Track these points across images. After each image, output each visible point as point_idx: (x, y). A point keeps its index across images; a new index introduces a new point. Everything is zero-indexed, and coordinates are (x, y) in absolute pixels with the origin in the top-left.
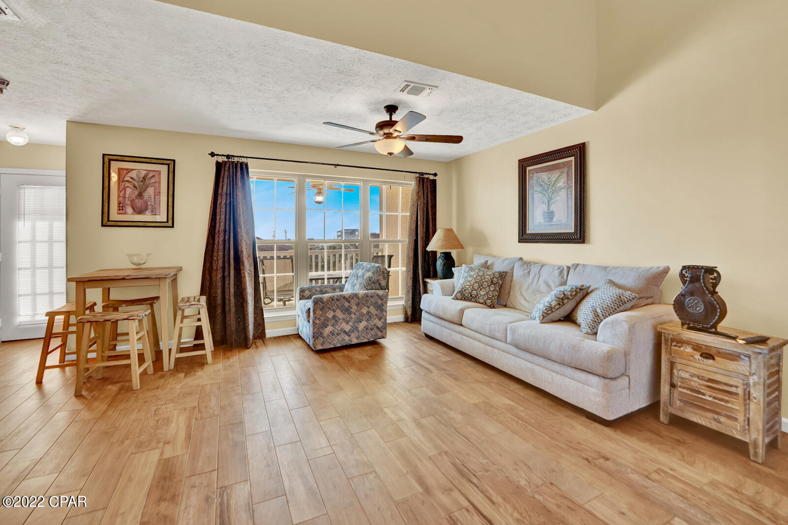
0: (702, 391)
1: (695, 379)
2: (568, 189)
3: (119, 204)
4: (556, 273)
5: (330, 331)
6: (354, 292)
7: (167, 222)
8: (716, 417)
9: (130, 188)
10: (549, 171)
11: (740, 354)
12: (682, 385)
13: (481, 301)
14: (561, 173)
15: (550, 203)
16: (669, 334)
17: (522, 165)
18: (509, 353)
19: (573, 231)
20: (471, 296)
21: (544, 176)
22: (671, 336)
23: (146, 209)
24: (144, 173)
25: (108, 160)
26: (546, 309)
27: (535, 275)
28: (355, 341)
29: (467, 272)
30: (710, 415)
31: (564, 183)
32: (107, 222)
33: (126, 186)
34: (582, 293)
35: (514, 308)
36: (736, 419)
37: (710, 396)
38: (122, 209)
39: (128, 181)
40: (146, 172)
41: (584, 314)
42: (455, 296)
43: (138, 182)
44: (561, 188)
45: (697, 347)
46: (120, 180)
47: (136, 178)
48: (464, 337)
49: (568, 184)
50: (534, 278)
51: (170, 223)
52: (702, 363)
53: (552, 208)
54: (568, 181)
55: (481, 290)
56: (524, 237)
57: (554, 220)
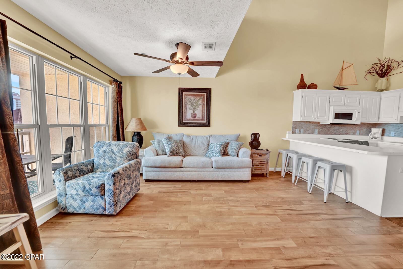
1: (257, 162)
2: (203, 105)
4: (205, 138)
8: (261, 170)
10: (194, 96)
11: (266, 153)
12: (255, 165)
13: (180, 155)
14: (200, 98)
15: (195, 110)
17: (181, 91)
18: (213, 172)
19: (205, 122)
21: (192, 98)
22: (253, 152)
27: (196, 140)
29: (169, 142)
30: (260, 170)
31: (201, 103)
36: (265, 169)
37: (260, 166)
42: (170, 154)
44: (200, 105)
45: (258, 154)
49: (203, 103)
50: (195, 142)
52: (259, 157)
53: (196, 112)
57: (196, 117)
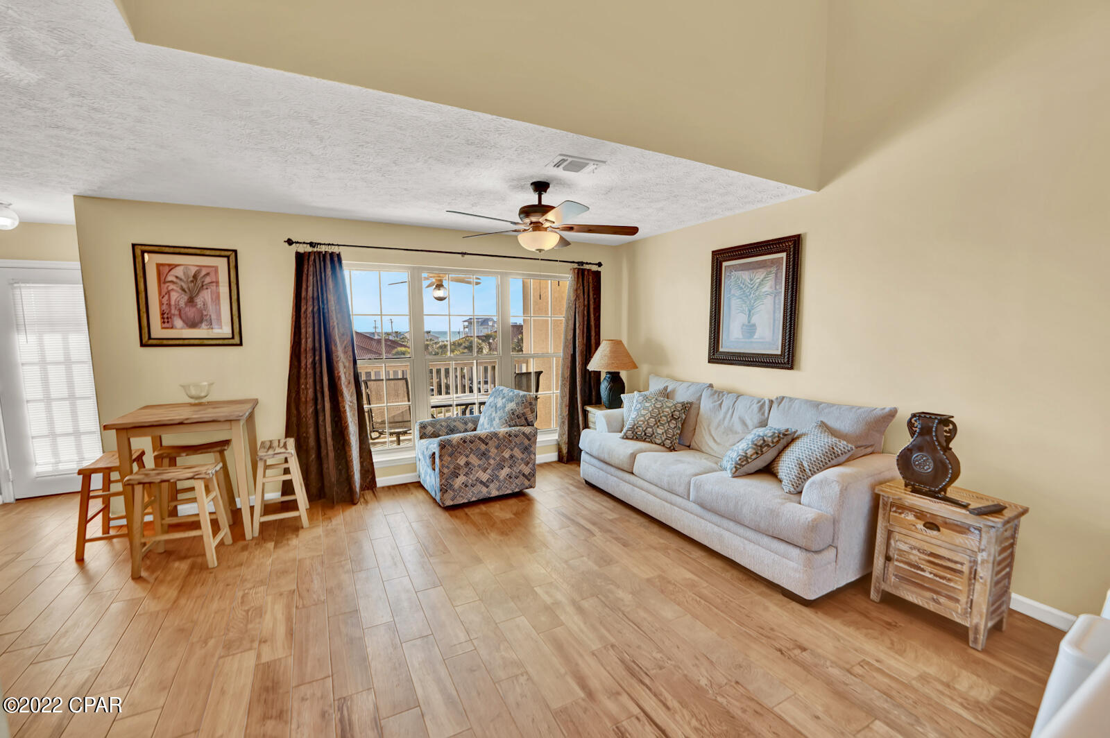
0: (922, 566)
1: (915, 552)
2: (775, 296)
3: (163, 314)
4: (755, 407)
5: (462, 481)
6: (492, 430)
7: (233, 338)
8: (935, 596)
9: (178, 292)
10: (751, 269)
11: (969, 526)
12: (900, 558)
13: (659, 442)
14: (768, 274)
15: (751, 313)
16: (888, 497)
17: (717, 259)
18: (692, 513)
19: (779, 353)
20: (645, 434)
21: (745, 275)
22: (891, 500)
23: (201, 321)
24: (193, 270)
25: (139, 251)
26: (740, 459)
27: (729, 409)
28: (495, 493)
29: (640, 403)
30: (928, 594)
31: (771, 287)
32: (147, 341)
33: (170, 288)
34: (787, 440)
35: (698, 450)
36: (957, 601)
37: (931, 573)
38: (168, 322)
39: (172, 282)
40: (197, 268)
41: (787, 467)
42: (625, 434)
43: (187, 282)
44: (766, 295)
45: (920, 515)
46: (161, 280)
47: (183, 277)
48: (636, 488)
49: (776, 289)
50: (726, 413)
51: (236, 339)
52: (925, 533)
53: (754, 320)
54: (776, 285)
55: (658, 427)
56: (717, 356)
57: (755, 337)
